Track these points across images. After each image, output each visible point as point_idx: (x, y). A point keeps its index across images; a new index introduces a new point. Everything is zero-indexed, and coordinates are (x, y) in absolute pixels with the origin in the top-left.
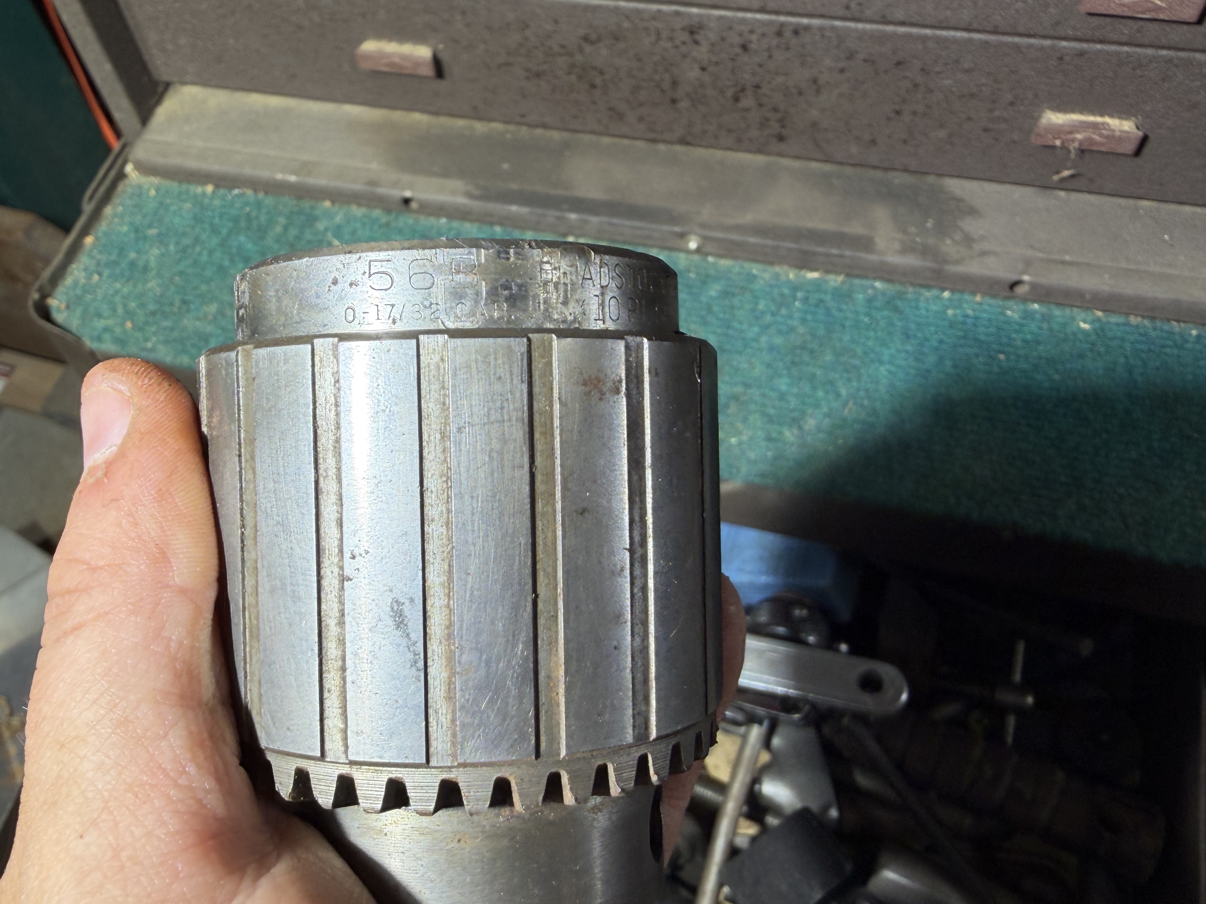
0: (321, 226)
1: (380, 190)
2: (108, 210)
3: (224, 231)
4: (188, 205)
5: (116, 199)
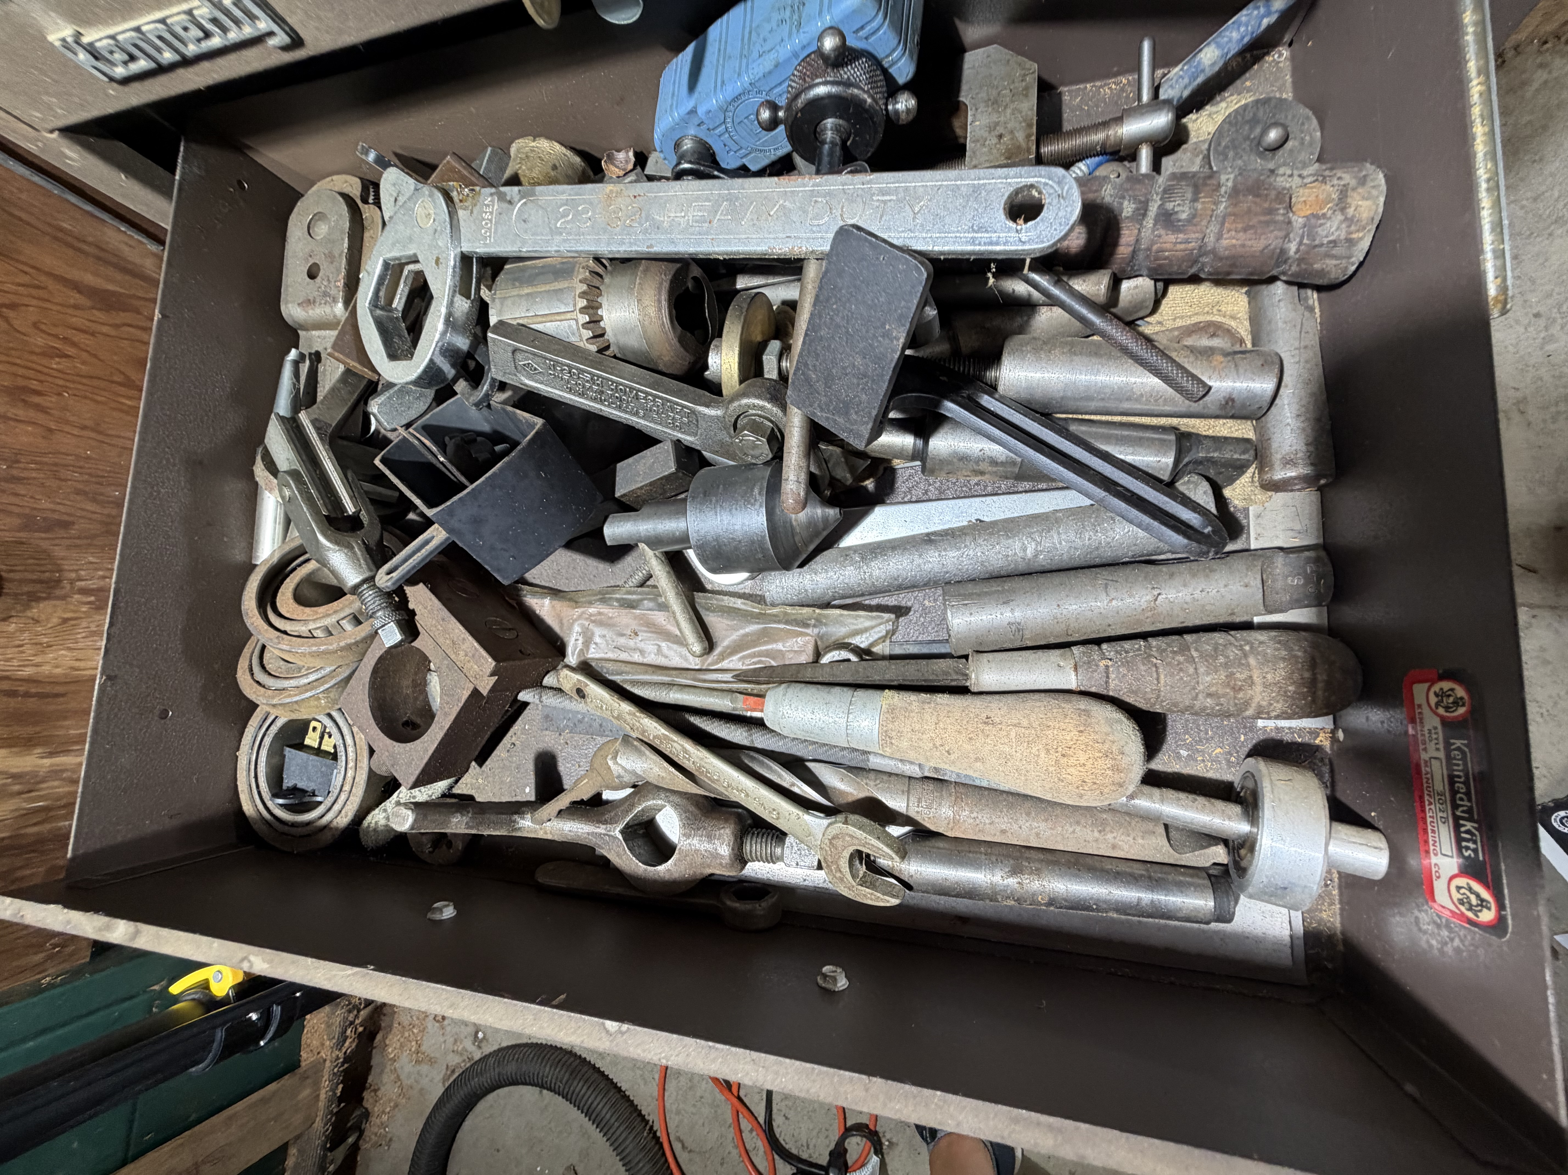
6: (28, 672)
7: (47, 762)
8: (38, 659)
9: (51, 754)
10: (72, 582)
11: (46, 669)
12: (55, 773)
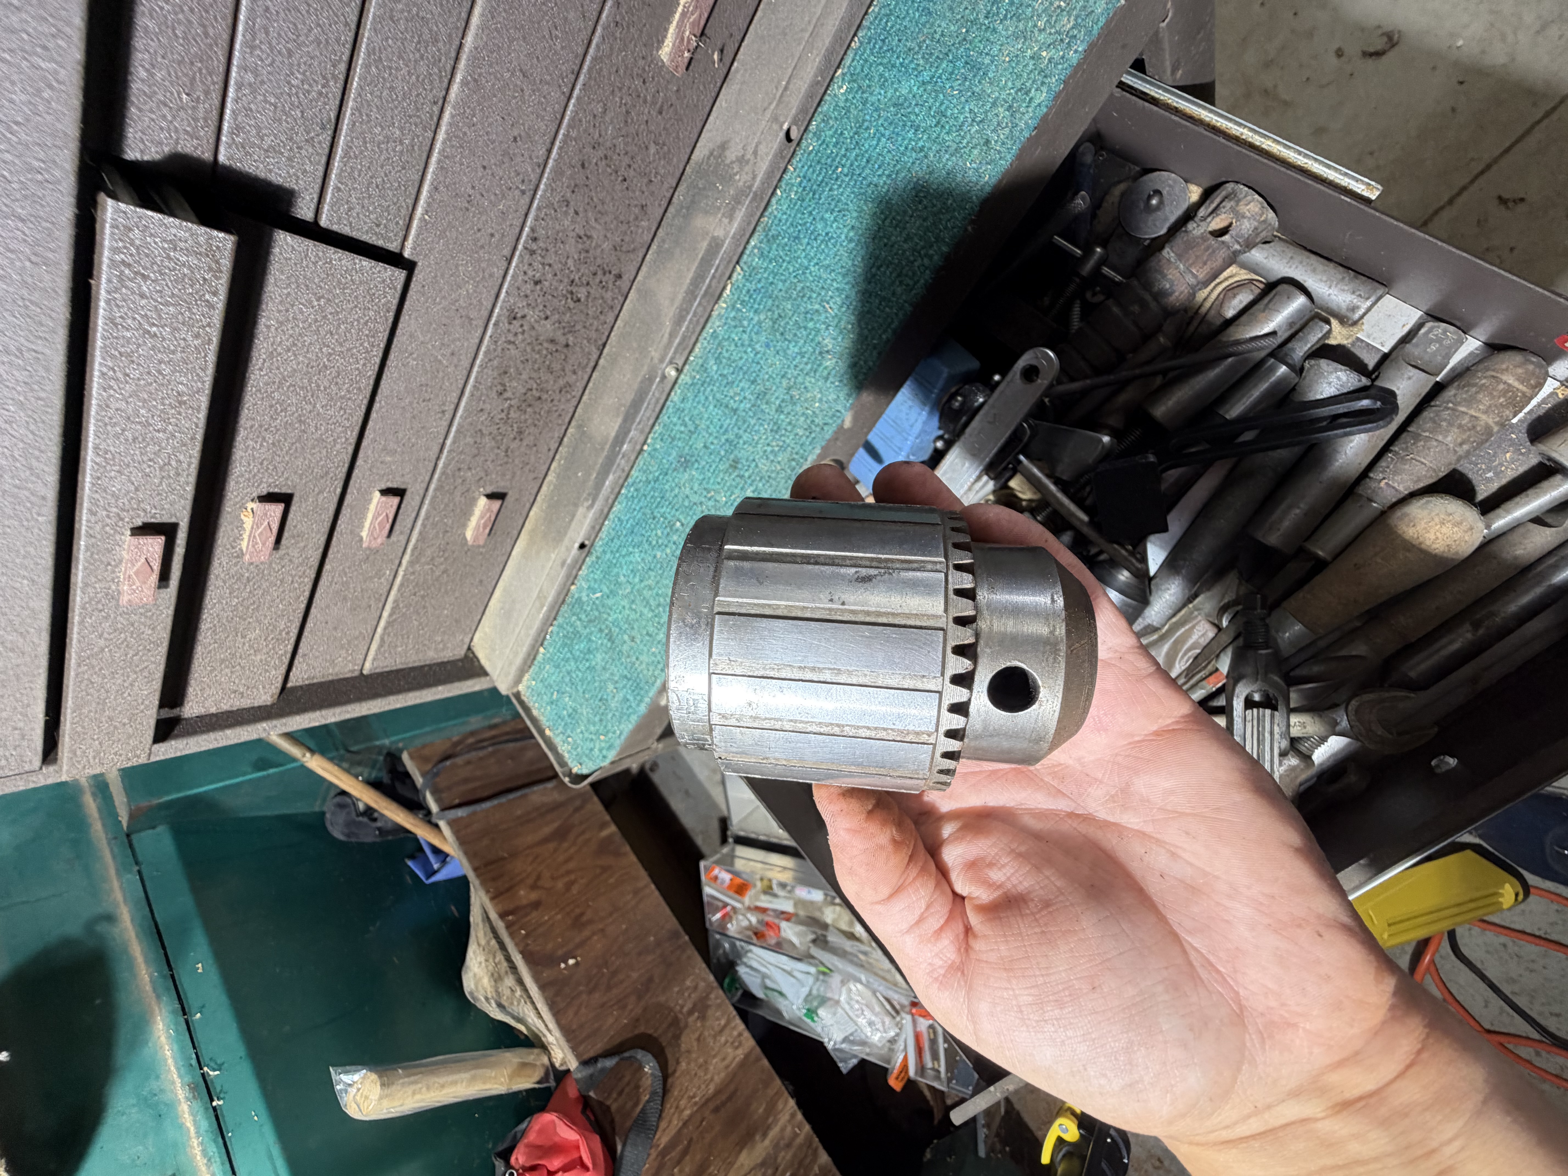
0: (585, 599)
1: (569, 561)
2: (535, 712)
3: (569, 655)
4: (548, 667)
5: (531, 705)
6: (712, 1088)
7: (767, 1142)
8: (709, 1076)
9: (765, 1135)
10: (681, 1012)
11: (717, 1079)
12: (776, 1146)
